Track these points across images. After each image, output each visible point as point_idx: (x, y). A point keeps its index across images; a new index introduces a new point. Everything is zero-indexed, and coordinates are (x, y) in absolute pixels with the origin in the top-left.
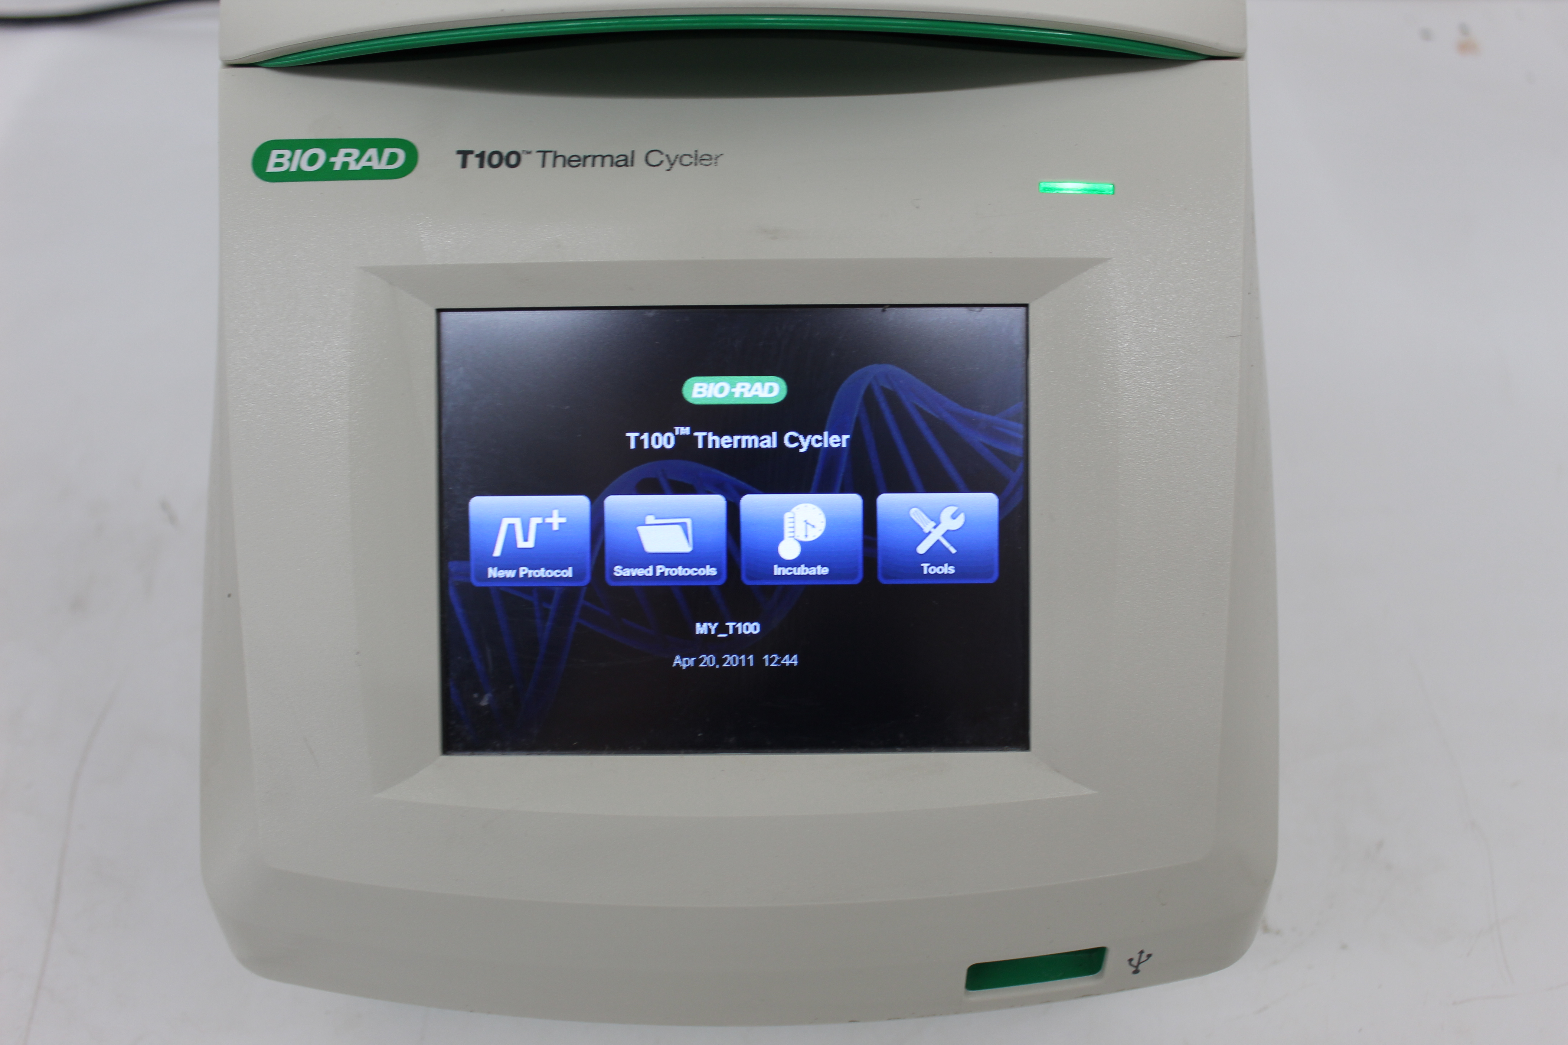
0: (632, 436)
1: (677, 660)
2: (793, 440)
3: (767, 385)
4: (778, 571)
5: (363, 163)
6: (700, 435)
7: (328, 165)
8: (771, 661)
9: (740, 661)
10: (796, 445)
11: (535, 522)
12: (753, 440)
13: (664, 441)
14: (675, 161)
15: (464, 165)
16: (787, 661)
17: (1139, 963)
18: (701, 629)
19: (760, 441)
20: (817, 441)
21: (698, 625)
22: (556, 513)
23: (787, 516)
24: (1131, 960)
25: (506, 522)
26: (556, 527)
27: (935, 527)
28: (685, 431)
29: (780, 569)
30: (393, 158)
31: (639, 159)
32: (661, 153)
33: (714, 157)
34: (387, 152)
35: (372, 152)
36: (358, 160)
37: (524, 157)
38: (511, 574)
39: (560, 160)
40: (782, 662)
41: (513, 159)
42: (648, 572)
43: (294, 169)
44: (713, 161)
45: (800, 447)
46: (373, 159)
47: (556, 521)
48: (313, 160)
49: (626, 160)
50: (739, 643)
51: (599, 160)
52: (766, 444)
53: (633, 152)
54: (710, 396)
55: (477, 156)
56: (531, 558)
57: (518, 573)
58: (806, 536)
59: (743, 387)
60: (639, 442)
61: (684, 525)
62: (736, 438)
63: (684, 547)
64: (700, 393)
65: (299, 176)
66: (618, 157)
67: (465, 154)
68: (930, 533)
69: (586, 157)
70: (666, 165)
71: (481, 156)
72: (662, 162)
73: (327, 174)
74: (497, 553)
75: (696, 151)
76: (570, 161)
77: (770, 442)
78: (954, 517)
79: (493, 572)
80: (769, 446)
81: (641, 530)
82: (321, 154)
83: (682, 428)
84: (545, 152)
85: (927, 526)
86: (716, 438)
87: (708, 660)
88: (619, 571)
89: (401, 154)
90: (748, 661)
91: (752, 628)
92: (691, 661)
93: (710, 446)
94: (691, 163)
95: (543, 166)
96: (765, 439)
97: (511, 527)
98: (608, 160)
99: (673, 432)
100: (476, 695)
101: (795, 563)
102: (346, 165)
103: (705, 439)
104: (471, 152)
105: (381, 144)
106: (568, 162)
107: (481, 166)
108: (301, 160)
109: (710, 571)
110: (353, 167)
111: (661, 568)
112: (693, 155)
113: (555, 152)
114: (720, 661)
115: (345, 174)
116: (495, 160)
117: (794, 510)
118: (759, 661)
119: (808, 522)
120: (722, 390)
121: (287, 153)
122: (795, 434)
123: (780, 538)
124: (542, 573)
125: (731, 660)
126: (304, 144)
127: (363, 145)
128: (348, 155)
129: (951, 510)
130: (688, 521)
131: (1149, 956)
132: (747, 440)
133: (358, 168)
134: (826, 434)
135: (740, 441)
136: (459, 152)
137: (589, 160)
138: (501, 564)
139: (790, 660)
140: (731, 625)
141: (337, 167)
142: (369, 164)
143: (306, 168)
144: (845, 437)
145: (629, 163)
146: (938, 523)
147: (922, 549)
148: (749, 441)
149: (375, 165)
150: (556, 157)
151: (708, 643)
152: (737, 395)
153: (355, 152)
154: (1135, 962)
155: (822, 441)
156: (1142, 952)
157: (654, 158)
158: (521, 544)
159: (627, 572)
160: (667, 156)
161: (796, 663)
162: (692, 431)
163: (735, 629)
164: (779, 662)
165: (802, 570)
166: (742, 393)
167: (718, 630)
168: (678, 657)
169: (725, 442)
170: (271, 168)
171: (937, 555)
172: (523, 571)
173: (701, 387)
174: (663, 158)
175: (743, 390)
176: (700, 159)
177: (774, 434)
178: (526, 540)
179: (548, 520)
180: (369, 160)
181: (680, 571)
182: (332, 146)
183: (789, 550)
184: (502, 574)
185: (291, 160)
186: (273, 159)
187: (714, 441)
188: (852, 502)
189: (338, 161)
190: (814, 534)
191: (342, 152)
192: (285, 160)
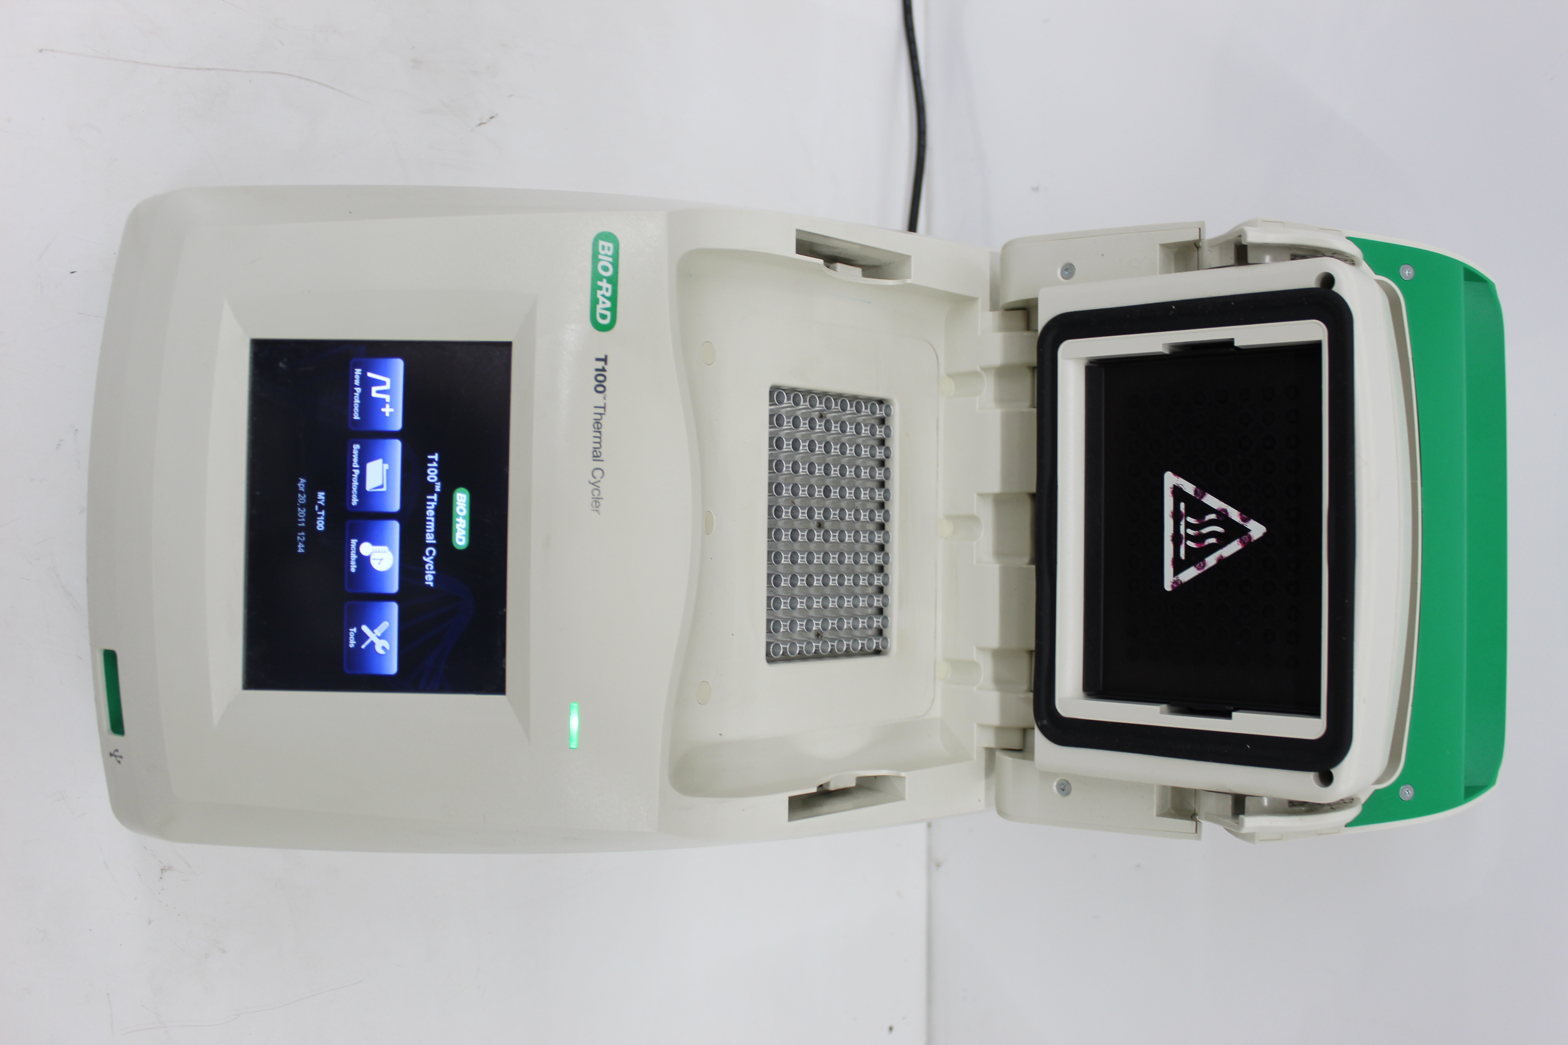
0: (436, 457)
1: (303, 480)
2: (431, 552)
3: (464, 538)
4: (354, 542)
5: (602, 299)
6: (435, 497)
7: (601, 278)
8: (301, 536)
9: (301, 518)
10: (427, 554)
11: (387, 398)
12: (430, 529)
13: (432, 475)
14: (595, 486)
15: (598, 360)
16: (301, 546)
17: (116, 756)
18: (321, 495)
19: (430, 533)
20: (429, 567)
21: (323, 493)
22: (392, 410)
23: (385, 548)
24: (117, 751)
25: (387, 380)
26: (383, 410)
27: (378, 637)
28: (438, 488)
29: (355, 543)
30: (604, 317)
31: (598, 465)
32: (602, 477)
33: (597, 509)
34: (608, 313)
35: (608, 304)
36: (603, 296)
37: (601, 395)
38: (357, 382)
39: (598, 417)
40: (300, 543)
41: (600, 389)
42: (355, 465)
43: (600, 257)
44: (595, 509)
45: (427, 557)
46: (604, 305)
47: (387, 410)
48: (606, 269)
49: (598, 457)
50: (312, 517)
51: (598, 440)
52: (428, 536)
53: (602, 461)
54: (458, 503)
55: (603, 368)
56: (365, 394)
57: (357, 386)
58: (374, 559)
59: (463, 524)
60: (432, 461)
61: (382, 487)
62: (433, 519)
63: (369, 487)
64: (460, 498)
65: (595, 261)
66: (600, 452)
67: (605, 360)
68: (374, 633)
69: (600, 432)
70: (593, 480)
71: (604, 370)
72: (595, 478)
73: (596, 277)
74: (370, 375)
75: (602, 498)
76: (598, 423)
77: (430, 538)
78: (384, 648)
79: (358, 372)
80: (427, 538)
81: (380, 461)
82: (609, 274)
84: (604, 408)
85: (378, 631)
86: (433, 507)
87: (302, 499)
88: (356, 447)
89: (606, 322)
90: (301, 522)
91: (320, 525)
92: (302, 489)
93: (428, 503)
94: (594, 495)
95: (596, 407)
96: (431, 536)
97: (384, 383)
98: (598, 445)
99: (437, 482)
100: (285, 360)
101: (358, 552)
102: (601, 288)
103: (432, 500)
104: (606, 364)
105: (613, 310)
107: (597, 370)
108: (605, 261)
109: (355, 501)
110: (599, 293)
111: (357, 472)
112: (600, 497)
113: (604, 414)
114: (302, 506)
115: (595, 288)
116: (601, 378)
117: (390, 553)
118: (301, 529)
119: (382, 561)
120: (461, 511)
121: (610, 253)
122: (434, 553)
123: (374, 543)
124: (357, 401)
125: (302, 513)
126: (615, 264)
127: (613, 299)
128: (607, 290)
129: (387, 647)
130: (384, 489)
131: (119, 762)
132: (430, 525)
133: (599, 296)
134: (434, 572)
135: (430, 521)
136: (606, 356)
137: (598, 434)
138: (363, 377)
139: (301, 548)
140: (323, 513)
141: (600, 283)
142: (600, 302)
143: (601, 264)
144: (431, 584)
145: (595, 458)
146: (380, 638)
147: (365, 628)
148: (431, 526)
149: (600, 306)
150: (601, 414)
151: (313, 499)
152: (458, 520)
153: (608, 294)
154: (116, 754)
155: (430, 570)
156: (121, 757)
157: (598, 474)
158: (374, 389)
159: (355, 453)
160: (599, 481)
161: (299, 551)
162: (437, 492)
163: (320, 515)
164: (300, 541)
165: (354, 556)
166: (458, 523)
167: (320, 505)
168: (304, 481)
169: (430, 513)
170: (601, 243)
171: (361, 637)
172: (358, 390)
173: (463, 498)
174: (598, 479)
175: (461, 523)
176: (596, 500)
177: (434, 542)
178: (378, 392)
179: (387, 406)
180: (604, 303)
181: (355, 483)
182: (613, 281)
183: (366, 549)
184: (357, 377)
185: (606, 255)
186: (607, 244)
187: (430, 505)
188: (393, 586)
189: (604, 284)
190: (375, 564)
191: (610, 286)
192: (606, 252)
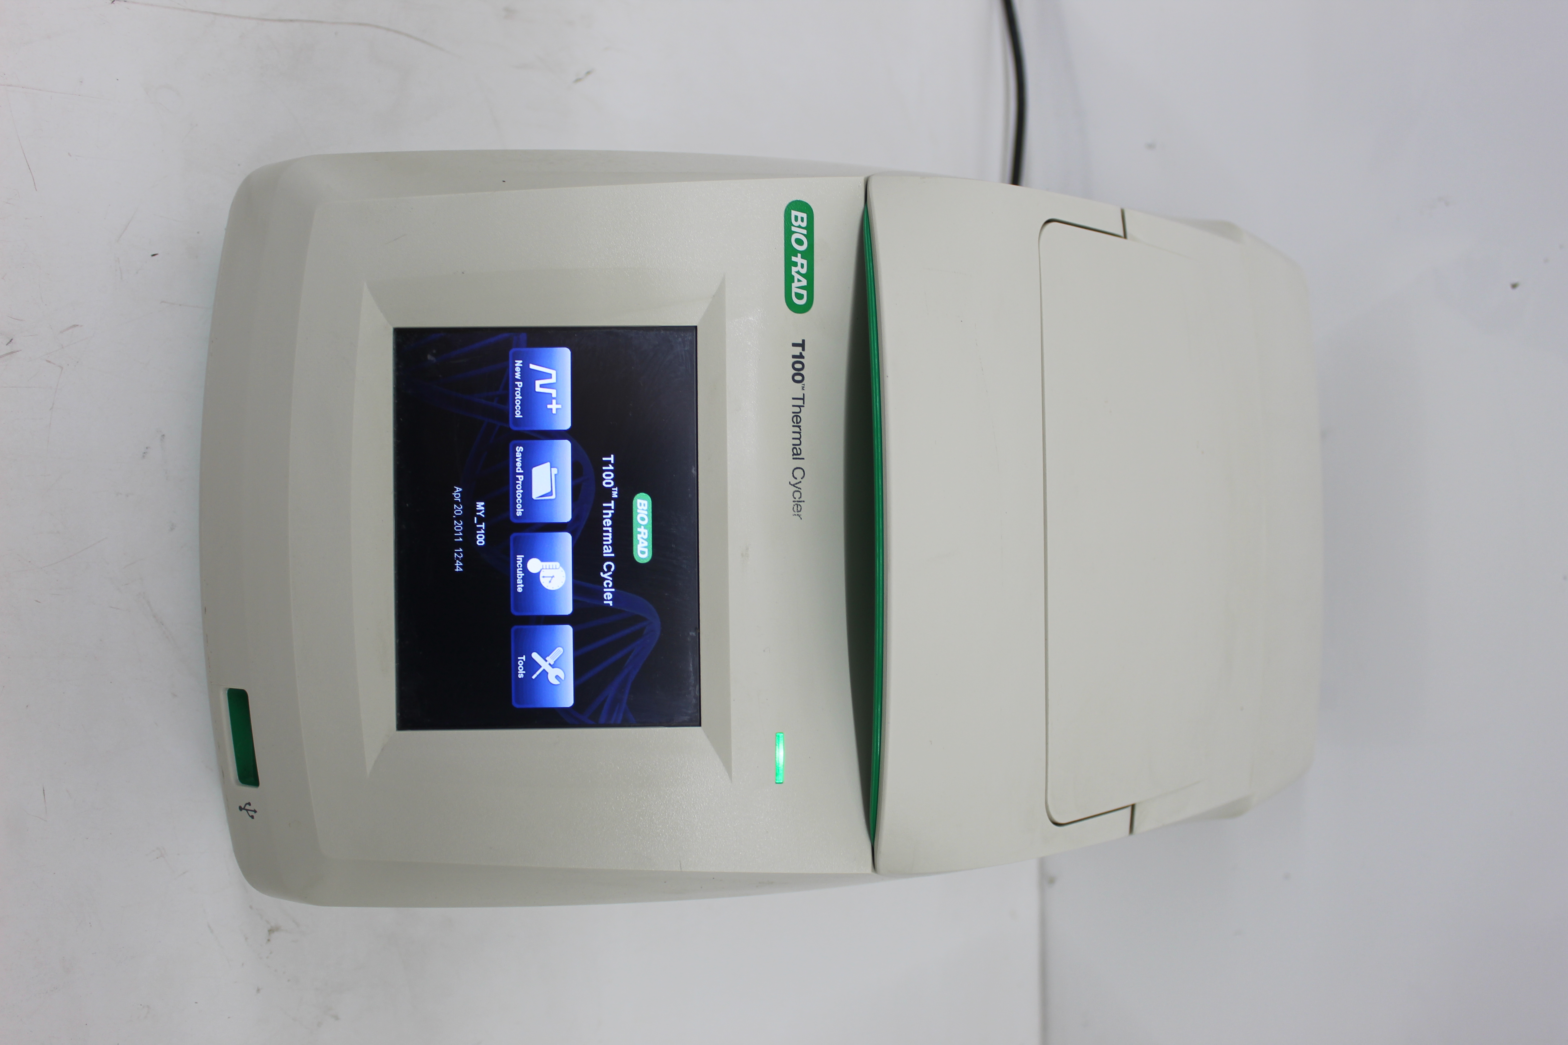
0: (612, 459)
1: (459, 489)
2: (609, 567)
3: (646, 550)
4: (520, 558)
5: (797, 276)
6: (612, 505)
7: (795, 253)
8: (458, 553)
9: (458, 532)
10: (606, 570)
11: (553, 392)
12: (608, 541)
13: (608, 480)
14: (797, 487)
15: (794, 345)
16: (458, 564)
17: (247, 810)
18: (480, 505)
19: (608, 545)
20: (608, 584)
21: (483, 503)
22: (559, 406)
23: (557, 564)
24: (249, 804)
25: (553, 372)
26: (549, 406)
27: (550, 664)
28: (615, 495)
29: (521, 559)
30: (799, 296)
31: (798, 463)
32: (802, 478)
33: (799, 513)
34: (804, 292)
35: (804, 282)
36: (798, 272)
37: (800, 385)
38: (518, 376)
39: (797, 410)
40: (457, 561)
41: (798, 378)
42: (519, 470)
43: (793, 229)
44: (796, 513)
45: (604, 573)
46: (799, 283)
47: (554, 406)
48: (799, 242)
49: (798, 454)
50: (470, 531)
51: (797, 436)
52: (606, 549)
53: (803, 459)
54: (638, 511)
55: (801, 353)
56: (528, 390)
57: (518, 380)
58: (544, 577)
59: (645, 534)
60: (608, 463)
61: (550, 494)
62: (610, 529)
63: (536, 494)
64: (641, 504)
65: (788, 233)
66: (799, 449)
67: (802, 345)
68: (546, 661)
69: (799, 427)
70: (794, 481)
71: (801, 356)
72: (796, 478)
73: (790, 252)
74: (532, 366)
75: (804, 501)
76: (797, 416)
77: (607, 551)
78: (557, 677)
79: (519, 363)
80: (605, 551)
81: (548, 464)
82: (804, 247)
83: (616, 493)
84: (803, 399)
85: (551, 659)
86: (610, 516)
87: (458, 510)
88: (519, 449)
89: (802, 302)
90: (458, 537)
91: (481, 540)
92: (458, 499)
93: (604, 511)
94: (795, 498)
95: (793, 399)
96: (609, 549)
97: (549, 376)
98: (797, 442)
99: (614, 487)
100: (434, 351)
101: (525, 569)
102: (796, 264)
103: (609, 508)
104: (803, 350)
105: (810, 288)
106: (796, 415)
107: (794, 357)
108: (799, 233)
109: (520, 511)
110: (794, 269)
111: (521, 478)
112: (801, 500)
113: (803, 406)
114: (458, 519)
115: (789, 264)
116: (798, 366)
117: (561, 569)
118: (459, 544)
119: (553, 578)
120: (643, 519)
121: (804, 224)
122: (613, 569)
123: (542, 560)
124: (518, 397)
125: (458, 526)
126: (810, 236)
127: (809, 276)
128: (802, 266)
129: (562, 675)
130: (553, 497)
131: (252, 817)
132: (608, 536)
133: (793, 273)
134: (613, 590)
135: (608, 531)
136: (803, 341)
137: (797, 429)
138: (525, 369)
139: (458, 567)
140: (483, 526)
141: (794, 259)
142: (796, 280)
143: (794, 237)
144: (611, 603)
145: (795, 457)
146: (552, 666)
147: (535, 656)
148: (608, 538)
149: (795, 284)
150: (799, 406)
151: (470, 510)
152: (639, 530)
153: (804, 271)
154: (248, 807)
155: (608, 587)
156: (255, 811)
157: (798, 473)
158: (538, 383)
159: (518, 455)
160: (800, 482)
161: (457, 570)
162: (614, 499)
163: (480, 529)
164: (458, 558)
165: (520, 574)
166: (640, 533)
167: (479, 517)
168: (461, 490)
169: (607, 522)
170: (794, 213)
171: (532, 665)
172: (520, 384)
173: (644, 505)
174: (799, 480)
175: (643, 533)
176: (798, 504)
177: (613, 555)
178: (541, 386)
179: (554, 401)
180: (799, 281)
181: (519, 491)
182: (809, 254)
183: (534, 565)
184: (518, 369)
185: (799, 227)
186: (800, 215)
187: (608, 514)
188: (566, 607)
189: (798, 259)
190: (545, 582)
191: (805, 262)
192: (799, 223)
